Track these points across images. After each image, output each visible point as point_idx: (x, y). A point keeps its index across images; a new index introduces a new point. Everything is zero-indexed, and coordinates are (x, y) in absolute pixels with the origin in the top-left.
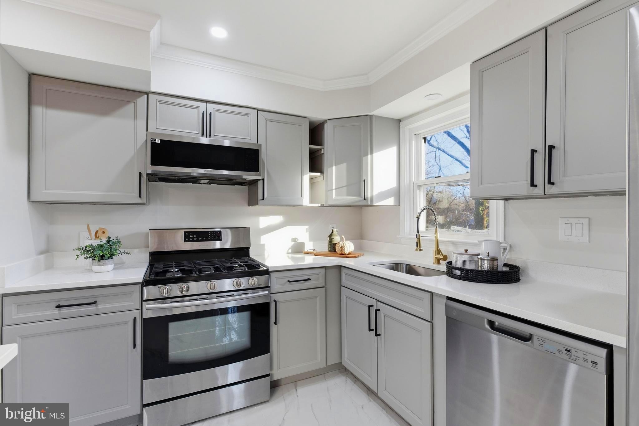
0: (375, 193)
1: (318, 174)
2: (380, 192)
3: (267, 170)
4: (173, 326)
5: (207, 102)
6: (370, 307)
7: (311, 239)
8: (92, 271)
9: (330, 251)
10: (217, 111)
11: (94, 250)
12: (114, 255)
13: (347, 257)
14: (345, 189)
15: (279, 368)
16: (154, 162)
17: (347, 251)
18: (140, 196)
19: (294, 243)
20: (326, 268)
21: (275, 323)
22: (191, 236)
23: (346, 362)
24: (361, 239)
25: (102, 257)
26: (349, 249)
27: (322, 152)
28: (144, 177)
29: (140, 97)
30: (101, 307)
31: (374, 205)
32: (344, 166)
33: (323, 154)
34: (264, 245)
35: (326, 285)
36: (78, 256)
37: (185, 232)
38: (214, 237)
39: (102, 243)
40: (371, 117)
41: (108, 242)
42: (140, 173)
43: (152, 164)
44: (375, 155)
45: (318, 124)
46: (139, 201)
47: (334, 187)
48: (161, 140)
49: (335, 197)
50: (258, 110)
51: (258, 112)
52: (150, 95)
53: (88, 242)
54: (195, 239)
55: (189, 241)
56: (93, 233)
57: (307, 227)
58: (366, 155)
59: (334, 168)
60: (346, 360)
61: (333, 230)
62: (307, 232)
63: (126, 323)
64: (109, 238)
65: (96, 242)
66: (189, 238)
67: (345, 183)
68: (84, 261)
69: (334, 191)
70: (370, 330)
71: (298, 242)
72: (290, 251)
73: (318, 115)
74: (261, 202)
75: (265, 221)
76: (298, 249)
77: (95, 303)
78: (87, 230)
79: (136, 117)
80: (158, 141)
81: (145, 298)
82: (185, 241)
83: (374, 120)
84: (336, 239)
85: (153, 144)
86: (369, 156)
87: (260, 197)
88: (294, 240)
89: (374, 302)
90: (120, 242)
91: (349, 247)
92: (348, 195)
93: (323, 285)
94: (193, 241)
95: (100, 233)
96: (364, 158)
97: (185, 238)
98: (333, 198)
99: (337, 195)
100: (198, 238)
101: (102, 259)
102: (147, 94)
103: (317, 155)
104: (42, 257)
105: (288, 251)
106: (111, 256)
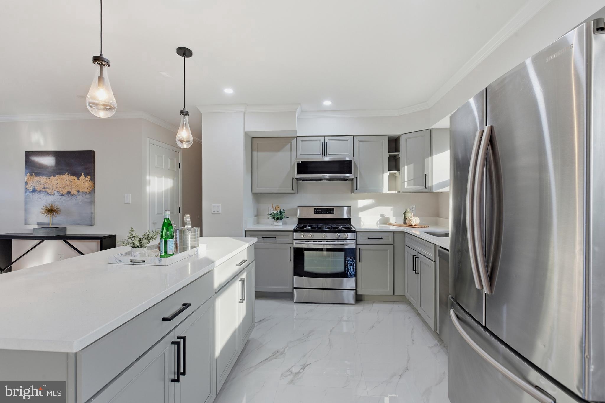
0: (434, 183)
1: (396, 171)
2: (438, 182)
3: (360, 171)
4: (306, 253)
5: (324, 136)
6: (413, 256)
7: (394, 215)
8: (274, 225)
9: (404, 223)
10: (330, 140)
11: (274, 215)
12: (282, 218)
13: (413, 227)
14: (412, 181)
15: (362, 288)
16: (299, 173)
17: (413, 223)
18: (293, 190)
19: (381, 217)
20: (394, 232)
21: (359, 262)
22: (318, 211)
23: (408, 295)
24: (438, 217)
25: (278, 219)
26: (414, 222)
27: (399, 156)
28: (295, 180)
29: (293, 140)
30: (278, 240)
31: (433, 191)
32: (412, 166)
33: (400, 157)
34: (360, 218)
35: (394, 243)
36: (269, 217)
37: (315, 208)
38: (330, 211)
39: (278, 212)
40: (431, 130)
41: (280, 212)
42: (293, 178)
43: (297, 174)
44: (434, 157)
45: (397, 137)
46: (293, 192)
47: (406, 180)
48: (301, 161)
49: (407, 186)
50: (354, 136)
51: (354, 137)
52: (297, 138)
53: (272, 212)
54: (320, 212)
55: (317, 213)
56: (274, 208)
57: (392, 207)
58: (428, 157)
59: (406, 167)
60: (407, 293)
61: (406, 209)
62: (391, 211)
63: (287, 249)
64: (280, 210)
65: (275, 212)
66: (317, 211)
67: (412, 178)
68: (271, 220)
69: (406, 183)
70: (413, 270)
71: (385, 217)
72: (379, 223)
73: (394, 132)
74: (355, 191)
75: (361, 203)
76: (385, 221)
77: (275, 238)
78: (272, 206)
79: (291, 150)
80: (300, 162)
81: (294, 238)
82: (315, 213)
83: (433, 132)
84: (409, 215)
85: (298, 164)
86: (430, 158)
87: (355, 188)
88: (382, 216)
89: (416, 253)
90: (285, 212)
91: (415, 220)
92: (414, 185)
93: (392, 243)
94: (319, 213)
95: (277, 208)
96: (426, 160)
97: (315, 211)
98: (406, 187)
99: (408, 185)
100: (321, 211)
101: (278, 220)
102: (296, 137)
103: (397, 158)
104: (256, 217)
105: (377, 222)
106: (281, 218)
